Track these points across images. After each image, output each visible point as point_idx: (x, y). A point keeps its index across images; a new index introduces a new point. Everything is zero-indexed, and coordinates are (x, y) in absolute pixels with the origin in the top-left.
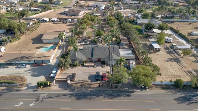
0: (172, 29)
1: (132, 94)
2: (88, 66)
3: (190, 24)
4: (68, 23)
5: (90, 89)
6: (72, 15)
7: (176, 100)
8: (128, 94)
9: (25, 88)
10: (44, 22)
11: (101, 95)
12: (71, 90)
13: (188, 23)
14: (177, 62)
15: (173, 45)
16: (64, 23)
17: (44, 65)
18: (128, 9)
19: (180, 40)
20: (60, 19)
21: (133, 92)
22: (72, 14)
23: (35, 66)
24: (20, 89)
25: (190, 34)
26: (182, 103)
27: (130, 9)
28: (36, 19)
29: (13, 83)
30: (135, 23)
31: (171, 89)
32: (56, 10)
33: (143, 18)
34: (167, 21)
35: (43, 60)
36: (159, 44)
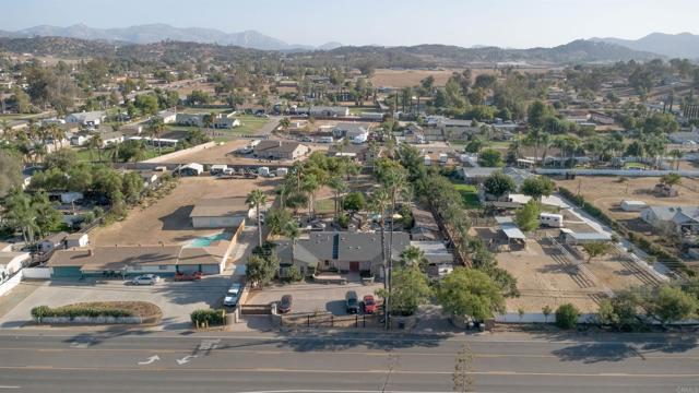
0: (564, 194)
1: (442, 342)
2: (325, 282)
3: (620, 181)
4: (260, 179)
5: (331, 331)
6: (271, 158)
7: (556, 353)
8: (432, 341)
9: (160, 328)
10: (189, 175)
11: (361, 343)
12: (281, 332)
13: (617, 179)
14: (571, 274)
15: (562, 232)
16: (247, 176)
17: (202, 277)
18: (441, 141)
19: (586, 221)
20: (237, 168)
21: (445, 337)
22: (270, 154)
23: (181, 280)
24: (146, 329)
25: (619, 208)
26: (571, 359)
27: (445, 140)
28: (164, 168)
29: (127, 315)
30: (458, 177)
31: (547, 331)
32: (222, 143)
33: (482, 165)
34: (554, 175)
35: (200, 265)
36: (524, 230)
